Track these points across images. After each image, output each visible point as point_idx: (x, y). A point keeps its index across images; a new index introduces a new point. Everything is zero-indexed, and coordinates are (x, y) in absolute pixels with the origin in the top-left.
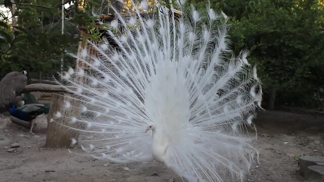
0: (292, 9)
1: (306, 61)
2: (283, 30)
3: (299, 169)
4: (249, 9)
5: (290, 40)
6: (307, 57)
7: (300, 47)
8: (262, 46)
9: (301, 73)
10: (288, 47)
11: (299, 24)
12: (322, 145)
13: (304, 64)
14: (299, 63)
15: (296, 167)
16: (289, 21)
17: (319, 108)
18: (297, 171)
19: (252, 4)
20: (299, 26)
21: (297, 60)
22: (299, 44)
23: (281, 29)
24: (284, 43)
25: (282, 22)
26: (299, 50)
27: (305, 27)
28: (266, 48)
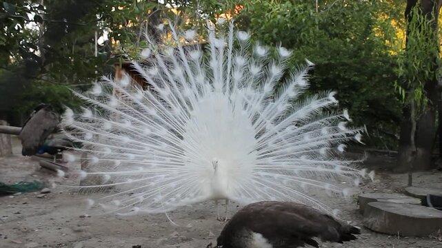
0: (348, 40)
1: (363, 94)
2: (338, 61)
3: (358, 208)
4: (300, 41)
5: (345, 72)
6: (365, 90)
7: (357, 79)
8: (316, 78)
9: (359, 107)
10: (344, 79)
11: (356, 54)
12: (382, 184)
13: (361, 97)
14: (356, 96)
15: (356, 207)
16: (344, 51)
17: (378, 147)
18: (357, 210)
19: (304, 35)
20: (356, 57)
21: (354, 93)
22: (355, 75)
23: (336, 59)
24: (339, 75)
25: (338, 52)
26: (355, 82)
27: (362, 57)
28: (321, 80)
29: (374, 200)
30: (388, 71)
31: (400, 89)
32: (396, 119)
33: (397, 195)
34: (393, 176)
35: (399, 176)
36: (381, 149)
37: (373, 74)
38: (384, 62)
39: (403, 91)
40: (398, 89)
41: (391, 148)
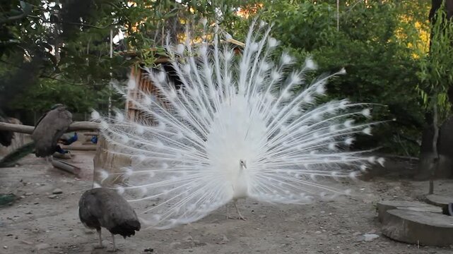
0: (369, 42)
1: (384, 99)
2: (359, 64)
3: (377, 216)
4: (320, 41)
5: (366, 75)
6: (386, 94)
7: (378, 82)
9: (379, 112)
10: (364, 83)
11: (377, 57)
12: (402, 191)
15: (374, 214)
16: (365, 54)
17: (399, 153)
18: (376, 218)
20: (377, 60)
21: (374, 97)
22: (376, 79)
23: (357, 62)
24: (360, 78)
25: (358, 55)
26: (376, 86)
27: (383, 60)
28: (340, 83)
29: (394, 208)
30: (411, 75)
31: (422, 93)
32: (418, 125)
33: (418, 203)
34: (415, 184)
35: (420, 183)
36: (402, 155)
37: (395, 77)
38: (406, 65)
39: (426, 95)
40: (420, 94)
41: (413, 155)
